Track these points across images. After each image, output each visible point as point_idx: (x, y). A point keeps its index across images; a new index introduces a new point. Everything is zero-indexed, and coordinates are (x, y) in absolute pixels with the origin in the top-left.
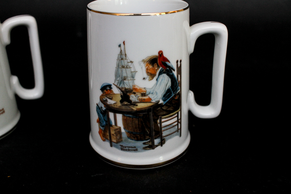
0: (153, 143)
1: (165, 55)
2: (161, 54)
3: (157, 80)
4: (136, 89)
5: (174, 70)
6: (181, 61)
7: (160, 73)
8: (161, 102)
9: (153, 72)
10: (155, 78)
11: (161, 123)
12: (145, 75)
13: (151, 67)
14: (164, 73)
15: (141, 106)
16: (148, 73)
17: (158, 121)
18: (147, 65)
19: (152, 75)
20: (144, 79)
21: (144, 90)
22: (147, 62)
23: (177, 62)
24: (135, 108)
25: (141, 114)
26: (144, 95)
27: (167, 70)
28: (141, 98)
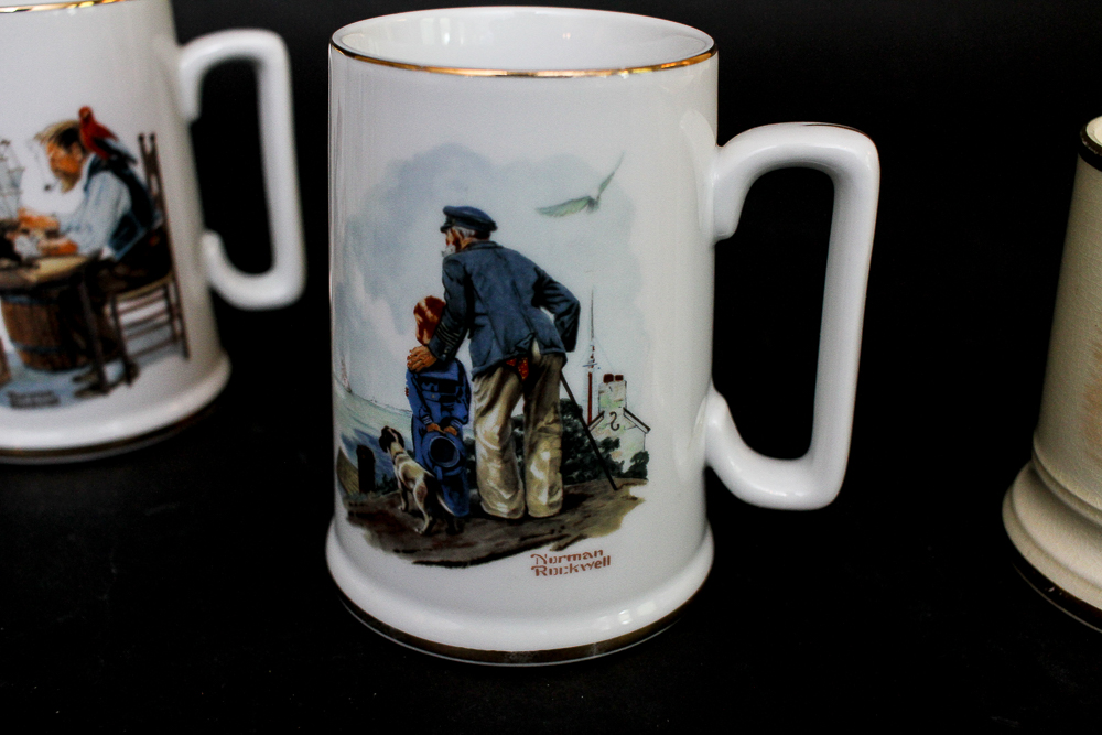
0: (101, 376)
1: (102, 117)
2: (87, 115)
3: (86, 189)
4: (28, 220)
5: (134, 161)
6: (153, 138)
7: (94, 170)
9: (70, 168)
10: (79, 186)
12: (50, 178)
13: (62, 153)
14: (106, 168)
16: (56, 170)
18: (50, 149)
19: (69, 177)
20: (48, 188)
21: (51, 220)
22: (50, 139)
23: (141, 138)
26: (52, 234)
27: (113, 160)
28: (45, 243)
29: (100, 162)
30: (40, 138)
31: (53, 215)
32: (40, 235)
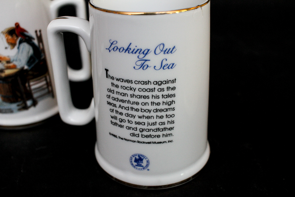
0: (26, 104)
1: (22, 26)
2: (17, 25)
3: (18, 48)
5: (34, 39)
7: (20, 42)
8: (26, 67)
9: (13, 42)
10: (16, 47)
11: (29, 86)
12: (7, 45)
13: (10, 37)
14: (24, 42)
15: (8, 72)
16: (8, 43)
17: (27, 85)
18: (6, 36)
20: (6, 48)
21: (7, 58)
22: (6, 33)
23: (36, 32)
24: (3, 75)
25: (10, 80)
26: (8, 62)
27: (27, 39)
28: (6, 65)
29: (22, 40)
30: (3, 32)
31: (8, 56)
32: (4, 62)
